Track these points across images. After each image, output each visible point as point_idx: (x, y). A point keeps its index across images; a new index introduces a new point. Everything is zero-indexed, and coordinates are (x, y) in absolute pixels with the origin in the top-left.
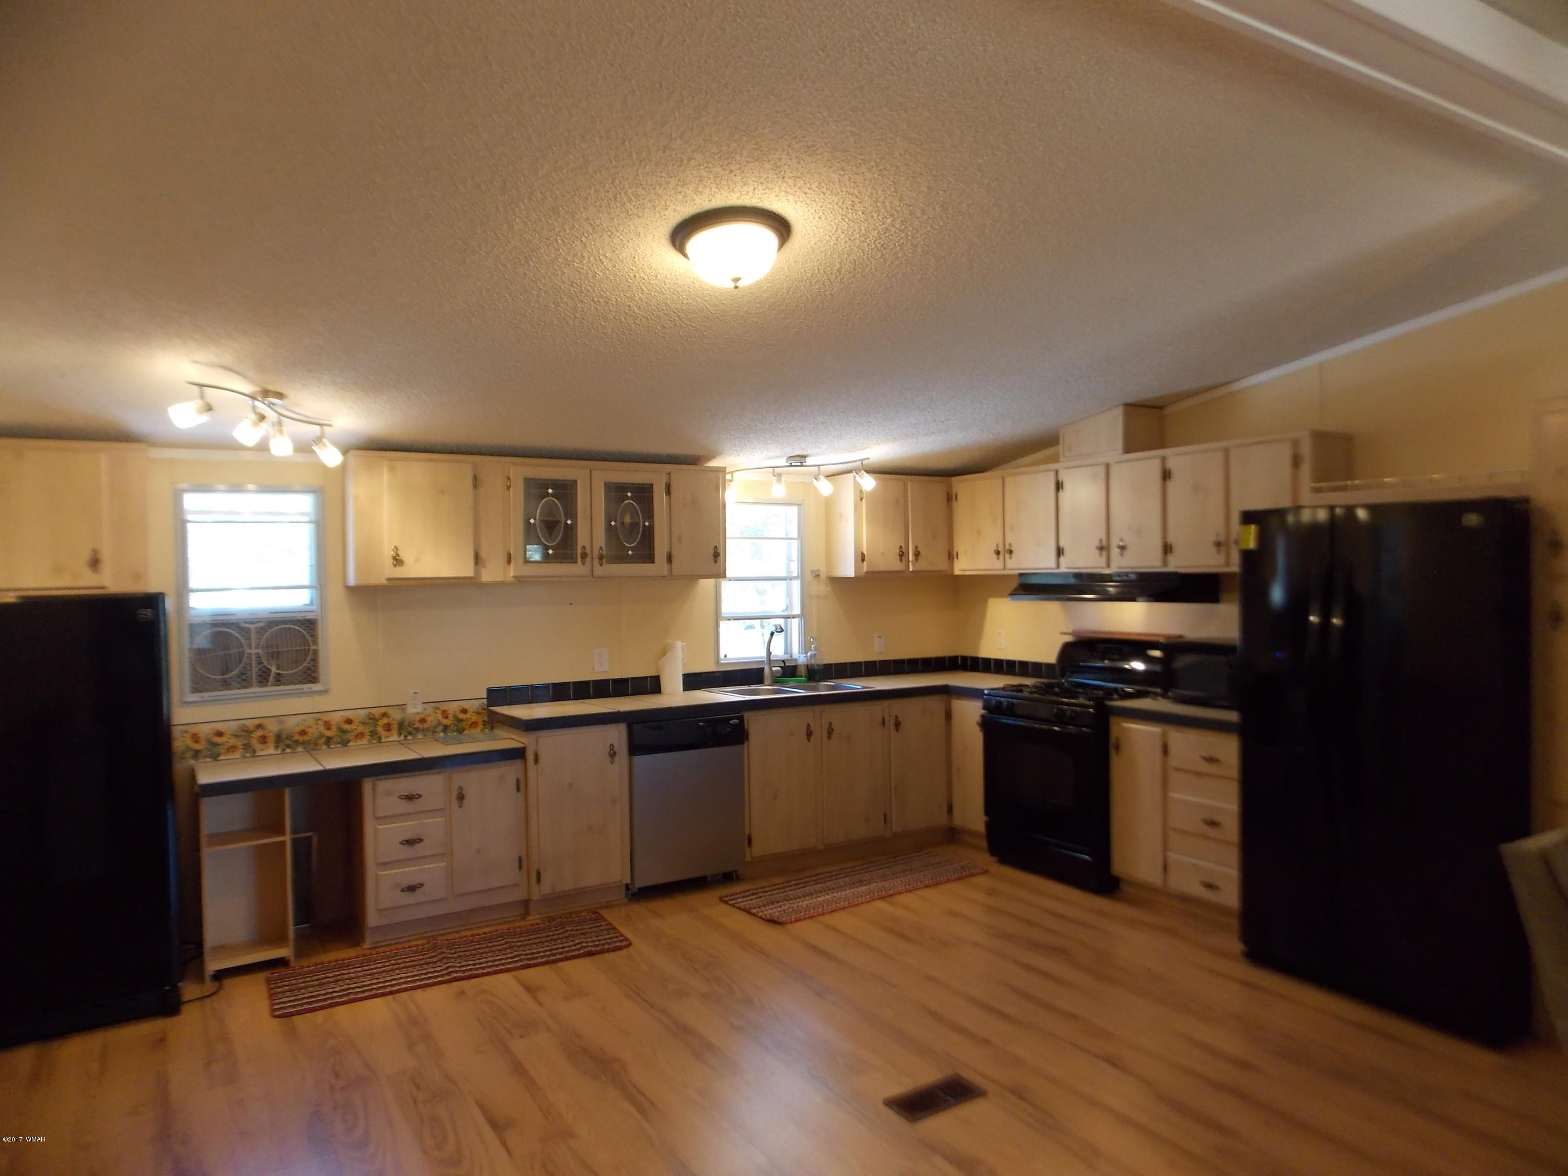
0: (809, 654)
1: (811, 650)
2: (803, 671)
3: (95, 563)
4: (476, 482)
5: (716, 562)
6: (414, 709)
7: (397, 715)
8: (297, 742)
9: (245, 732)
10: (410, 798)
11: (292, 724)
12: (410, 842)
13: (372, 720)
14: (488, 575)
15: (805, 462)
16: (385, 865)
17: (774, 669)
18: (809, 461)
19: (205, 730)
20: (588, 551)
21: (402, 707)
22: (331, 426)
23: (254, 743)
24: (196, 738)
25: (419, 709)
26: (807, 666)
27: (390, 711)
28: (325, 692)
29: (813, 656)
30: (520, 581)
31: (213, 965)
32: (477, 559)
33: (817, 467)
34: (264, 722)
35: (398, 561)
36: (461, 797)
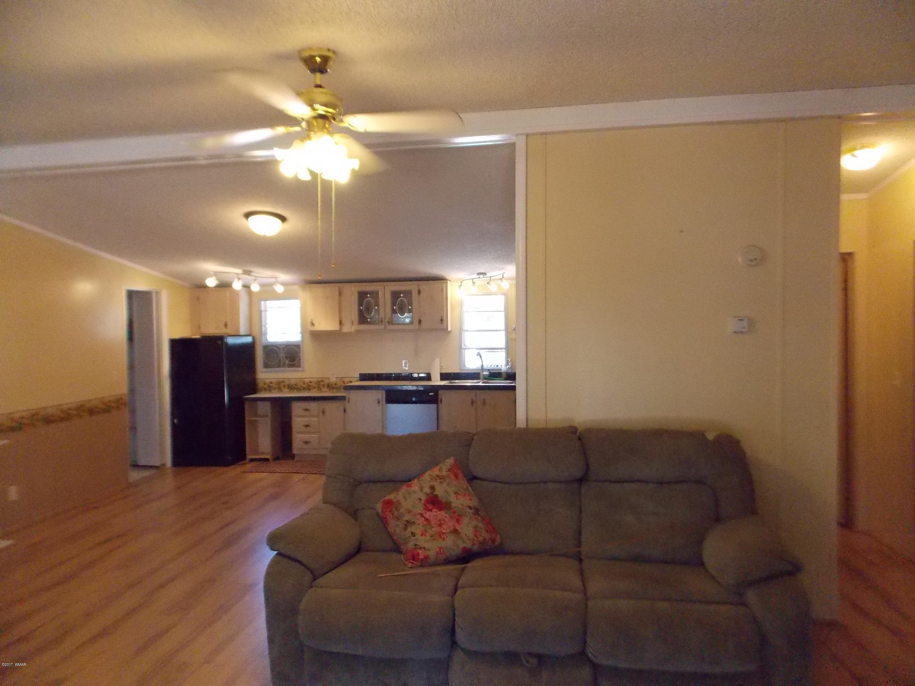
0: (507, 367)
1: (509, 365)
2: (504, 376)
3: (226, 325)
4: (340, 294)
5: (442, 323)
6: (333, 380)
7: (326, 381)
8: (294, 388)
9: (279, 383)
10: (306, 410)
11: (293, 382)
12: (307, 426)
13: (318, 383)
14: (346, 329)
15: (486, 275)
16: (299, 433)
17: (484, 373)
18: (488, 275)
19: (268, 381)
20: (384, 320)
21: (329, 378)
22: (279, 278)
23: (282, 387)
24: (265, 384)
25: (334, 380)
26: (506, 373)
27: (324, 380)
28: (303, 371)
29: (509, 369)
30: (358, 331)
31: (249, 457)
32: (341, 323)
33: (489, 278)
34: (285, 380)
35: (313, 324)
36: (323, 412)
